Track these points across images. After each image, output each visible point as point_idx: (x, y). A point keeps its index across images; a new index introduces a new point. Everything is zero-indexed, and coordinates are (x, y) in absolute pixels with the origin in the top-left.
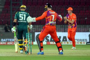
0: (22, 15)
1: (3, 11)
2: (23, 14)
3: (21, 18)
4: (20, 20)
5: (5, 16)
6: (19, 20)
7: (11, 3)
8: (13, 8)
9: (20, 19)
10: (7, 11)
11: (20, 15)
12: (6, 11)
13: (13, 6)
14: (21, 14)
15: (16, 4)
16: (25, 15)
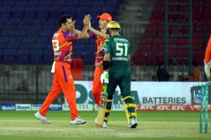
0: (122, 45)
1: (146, 31)
2: (123, 43)
3: (119, 52)
4: (118, 56)
5: (152, 45)
6: (115, 56)
7: (167, 13)
8: (171, 26)
9: (117, 54)
10: (157, 32)
11: (118, 44)
12: (154, 33)
13: (172, 21)
14: (119, 42)
15: (178, 16)
16: (126, 45)
